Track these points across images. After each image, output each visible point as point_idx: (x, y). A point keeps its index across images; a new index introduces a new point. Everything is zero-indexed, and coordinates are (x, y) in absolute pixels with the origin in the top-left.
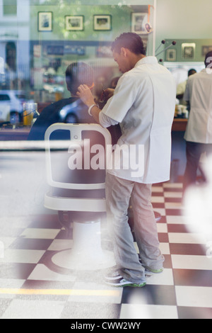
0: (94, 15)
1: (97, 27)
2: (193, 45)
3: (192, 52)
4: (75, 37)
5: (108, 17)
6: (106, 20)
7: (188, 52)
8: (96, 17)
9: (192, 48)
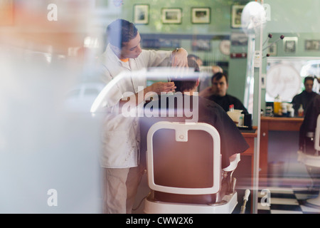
0: (193, 8)
1: (195, 20)
2: (295, 39)
3: (294, 46)
4: (168, 30)
5: (207, 10)
6: (205, 13)
7: (290, 46)
8: (195, 10)
9: (294, 42)
